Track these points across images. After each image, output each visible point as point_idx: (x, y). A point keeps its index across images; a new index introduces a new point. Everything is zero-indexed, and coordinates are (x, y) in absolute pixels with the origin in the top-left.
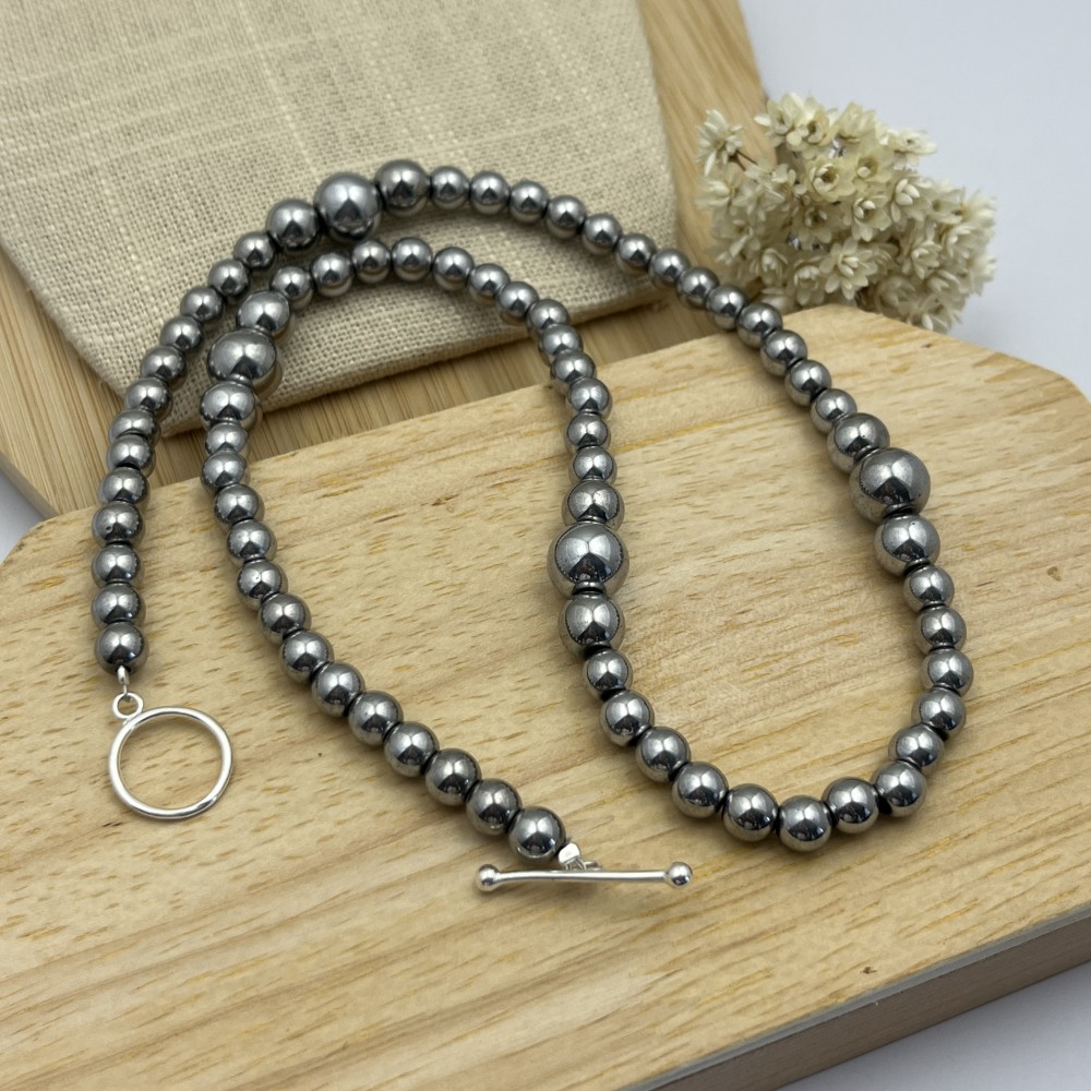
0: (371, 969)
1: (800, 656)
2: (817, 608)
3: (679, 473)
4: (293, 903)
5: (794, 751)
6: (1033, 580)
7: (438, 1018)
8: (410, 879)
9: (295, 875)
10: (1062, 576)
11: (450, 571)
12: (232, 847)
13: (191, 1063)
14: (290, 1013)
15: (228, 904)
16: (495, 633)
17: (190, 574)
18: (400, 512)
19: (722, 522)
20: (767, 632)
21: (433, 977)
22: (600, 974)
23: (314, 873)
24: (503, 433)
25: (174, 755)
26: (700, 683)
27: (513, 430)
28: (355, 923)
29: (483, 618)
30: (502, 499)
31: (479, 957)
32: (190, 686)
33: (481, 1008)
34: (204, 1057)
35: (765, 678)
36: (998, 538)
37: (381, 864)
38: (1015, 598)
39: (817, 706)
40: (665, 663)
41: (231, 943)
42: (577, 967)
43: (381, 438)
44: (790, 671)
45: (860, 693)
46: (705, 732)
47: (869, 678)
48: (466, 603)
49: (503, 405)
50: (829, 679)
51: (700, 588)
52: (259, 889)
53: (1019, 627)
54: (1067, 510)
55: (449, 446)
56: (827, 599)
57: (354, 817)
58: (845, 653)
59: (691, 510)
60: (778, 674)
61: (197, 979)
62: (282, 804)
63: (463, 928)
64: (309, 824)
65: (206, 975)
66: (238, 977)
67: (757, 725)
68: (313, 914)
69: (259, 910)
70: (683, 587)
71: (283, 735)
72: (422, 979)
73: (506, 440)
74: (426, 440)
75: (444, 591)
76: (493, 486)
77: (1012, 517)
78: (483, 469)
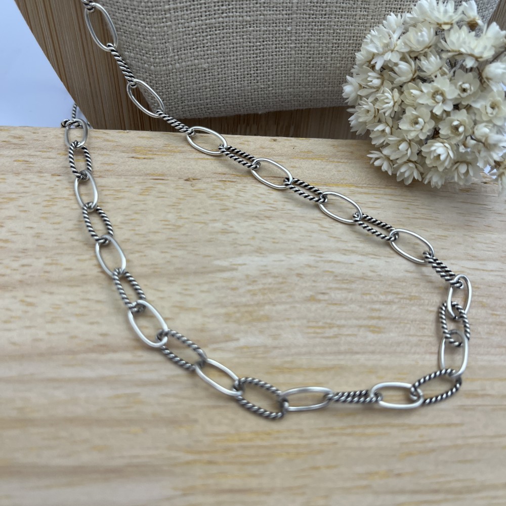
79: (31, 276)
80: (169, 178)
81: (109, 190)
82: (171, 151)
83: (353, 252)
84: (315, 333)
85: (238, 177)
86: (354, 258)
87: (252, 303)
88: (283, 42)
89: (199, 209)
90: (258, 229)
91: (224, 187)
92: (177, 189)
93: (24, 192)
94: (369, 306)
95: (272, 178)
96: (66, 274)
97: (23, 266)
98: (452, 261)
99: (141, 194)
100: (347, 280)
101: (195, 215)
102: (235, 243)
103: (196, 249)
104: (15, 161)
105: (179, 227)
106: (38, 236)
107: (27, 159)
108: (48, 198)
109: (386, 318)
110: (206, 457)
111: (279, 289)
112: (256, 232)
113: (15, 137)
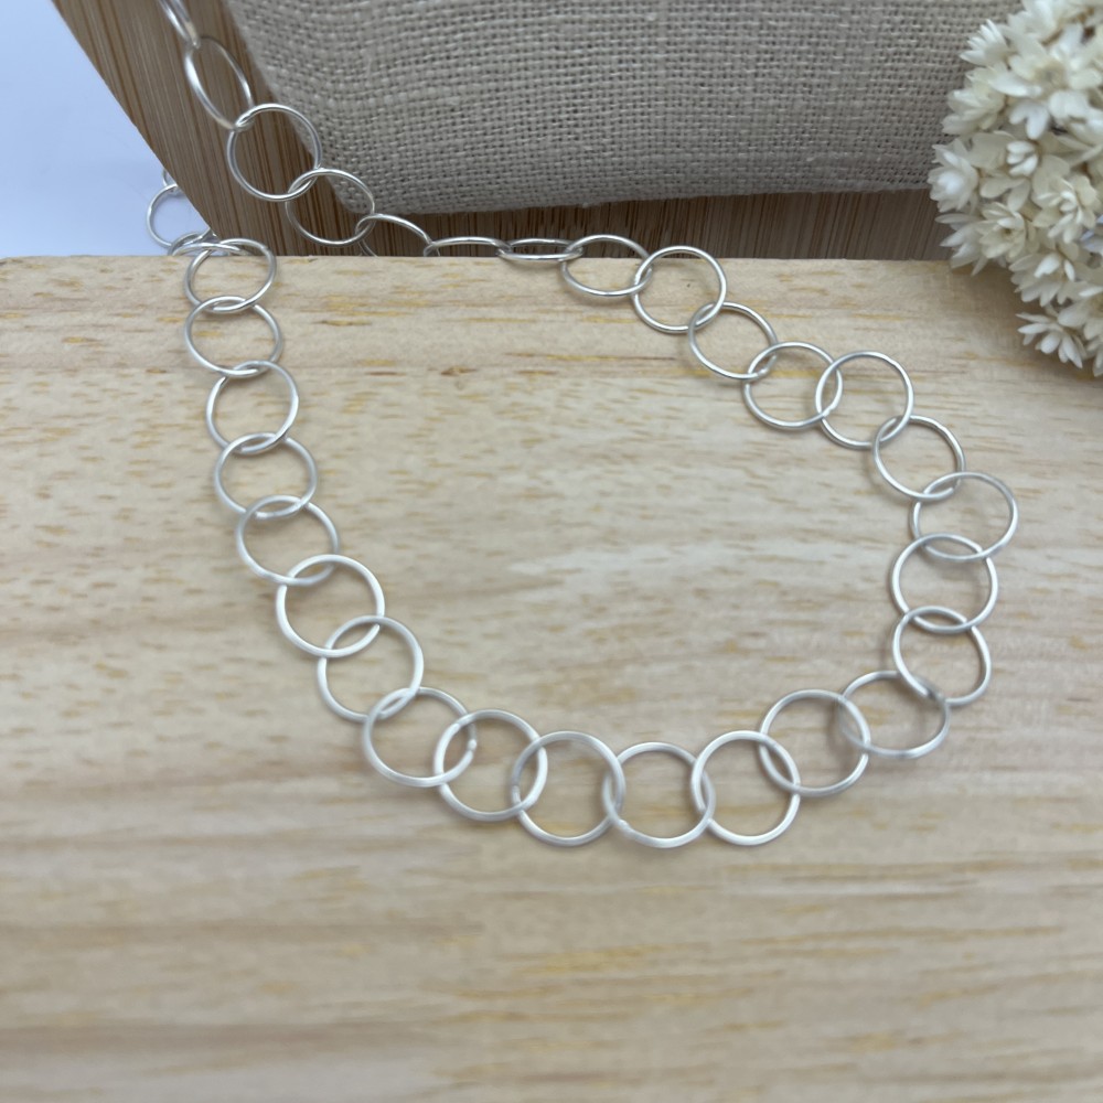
17: (134, 371)
18: (400, 370)
24: (562, 308)
27: (576, 308)
29: (438, 536)
30: (526, 392)
32: (73, 508)
40: (630, 668)
48: (427, 510)
51: (714, 584)
55: (492, 305)
57: (179, 738)
59: (747, 479)
70: (694, 576)
71: (148, 604)
73: (561, 317)
74: (469, 289)
75: (410, 486)
76: (521, 372)
78: (520, 346)
79: (116, 610)
80: (408, 370)
81: (274, 403)
82: (409, 304)
83: (825, 535)
84: (736, 725)
85: (560, 363)
86: (825, 549)
87: (596, 660)
88: (638, 48)
89: (476, 441)
90: (608, 486)
91: (529, 388)
92: (425, 395)
93: (89, 415)
95: (639, 362)
96: (191, 602)
97: (98, 586)
98: (1050, 551)
99: (345, 411)
100: (809, 601)
101: (466, 457)
102: (557, 522)
103: (471, 537)
104: (66, 340)
105: (433, 486)
106: (125, 516)
107: (91, 334)
110: (502, 1005)
111: (655, 626)
112: (603, 494)
113: (62, 284)
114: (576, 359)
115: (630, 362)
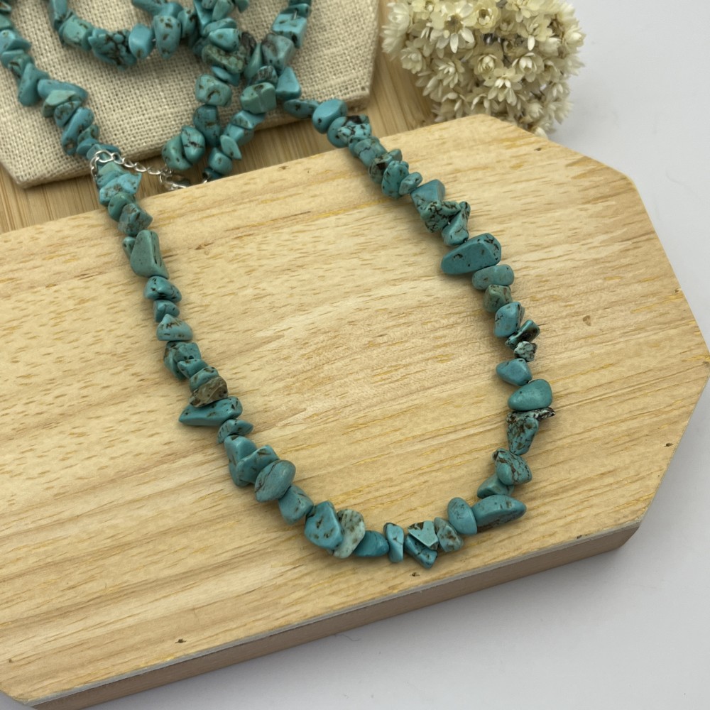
0: (119, 551)
1: (412, 367)
2: (428, 335)
3: (357, 236)
4: (80, 507)
5: (396, 431)
6: (572, 324)
7: (154, 584)
8: (149, 497)
9: (82, 490)
10: (592, 323)
11: (201, 296)
12: (48, 469)
13: (10, 599)
14: (70, 573)
15: (42, 504)
16: (223, 340)
17: (39, 288)
18: (175, 254)
19: (378, 271)
20: (393, 350)
21: (155, 558)
22: (254, 564)
23: (94, 489)
24: (247, 200)
25: (19, 408)
26: (345, 382)
27: (254, 198)
28: (114, 522)
29: (217, 330)
30: (241, 247)
31: (184, 548)
32: (32, 364)
33: (181, 579)
34: (19, 596)
35: (387, 381)
36: (556, 293)
37: (134, 486)
38: (557, 336)
39: (417, 402)
40: (326, 367)
41: (40, 529)
42: (241, 559)
43: (169, 200)
44: (404, 377)
45: (444, 395)
46: (343, 415)
47: (452, 385)
48: (208, 319)
49: (250, 179)
50: (427, 384)
51: (357, 317)
52: (60, 497)
53: (556, 357)
54: (605, 276)
55: (212, 208)
56: (436, 330)
57: (122, 455)
58: (441, 367)
59: (361, 263)
60: (396, 379)
61: (19, 549)
62: (80, 444)
63: (178, 530)
64: (94, 458)
65: (24, 547)
66: (42, 549)
67: (377, 412)
68: (89, 515)
69: (59, 510)
70: (346, 316)
71: (85, 399)
72: (149, 559)
73: (248, 205)
74: (198, 203)
75: (196, 309)
76: (236, 238)
77: (568, 279)
78: (231, 225)
79: (70, 406)
80: (178, 252)
81: (116, 286)
83: (403, 279)
84: (382, 380)
85: (254, 228)
86: (405, 286)
87: (309, 368)
89: (222, 279)
90: (294, 284)
91: (242, 245)
92: (190, 262)
93: (24, 316)
94: (432, 336)
95: (293, 218)
96: (106, 392)
97: (57, 397)
100: (403, 313)
101: (220, 287)
102: (274, 307)
103: (233, 326)
105: (207, 306)
106: (59, 360)
108: (53, 315)
109: (452, 343)
111: (333, 345)
112: (292, 288)
114: (261, 224)
115: (288, 219)
